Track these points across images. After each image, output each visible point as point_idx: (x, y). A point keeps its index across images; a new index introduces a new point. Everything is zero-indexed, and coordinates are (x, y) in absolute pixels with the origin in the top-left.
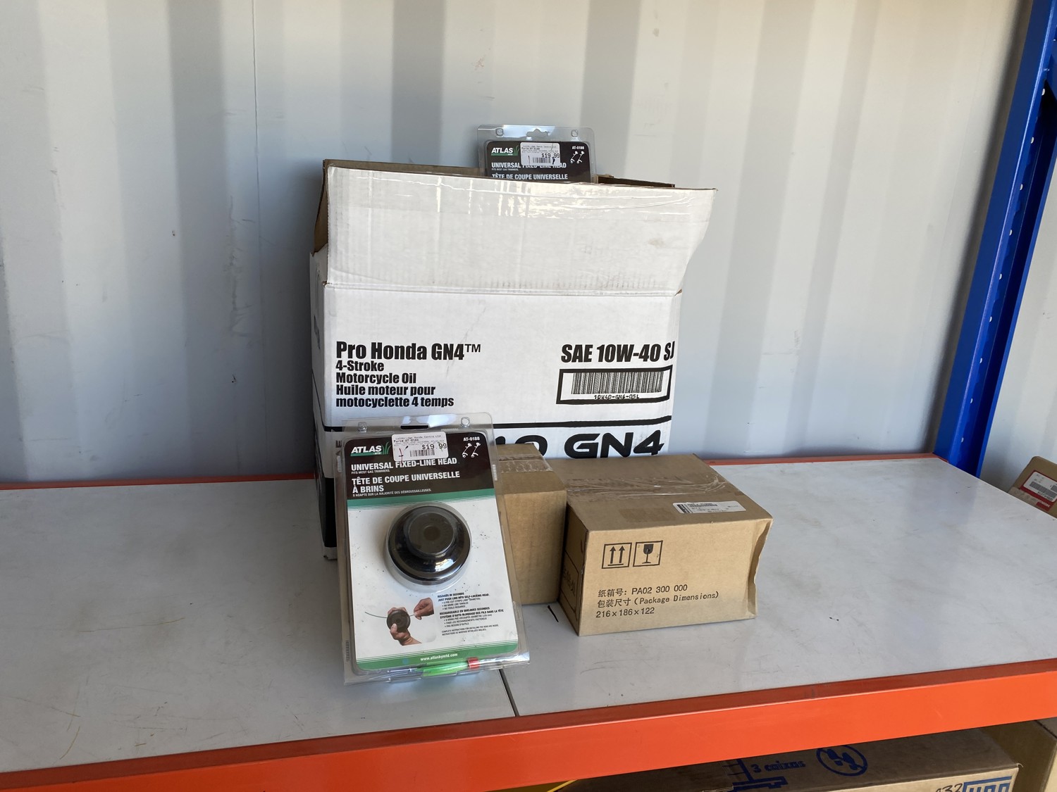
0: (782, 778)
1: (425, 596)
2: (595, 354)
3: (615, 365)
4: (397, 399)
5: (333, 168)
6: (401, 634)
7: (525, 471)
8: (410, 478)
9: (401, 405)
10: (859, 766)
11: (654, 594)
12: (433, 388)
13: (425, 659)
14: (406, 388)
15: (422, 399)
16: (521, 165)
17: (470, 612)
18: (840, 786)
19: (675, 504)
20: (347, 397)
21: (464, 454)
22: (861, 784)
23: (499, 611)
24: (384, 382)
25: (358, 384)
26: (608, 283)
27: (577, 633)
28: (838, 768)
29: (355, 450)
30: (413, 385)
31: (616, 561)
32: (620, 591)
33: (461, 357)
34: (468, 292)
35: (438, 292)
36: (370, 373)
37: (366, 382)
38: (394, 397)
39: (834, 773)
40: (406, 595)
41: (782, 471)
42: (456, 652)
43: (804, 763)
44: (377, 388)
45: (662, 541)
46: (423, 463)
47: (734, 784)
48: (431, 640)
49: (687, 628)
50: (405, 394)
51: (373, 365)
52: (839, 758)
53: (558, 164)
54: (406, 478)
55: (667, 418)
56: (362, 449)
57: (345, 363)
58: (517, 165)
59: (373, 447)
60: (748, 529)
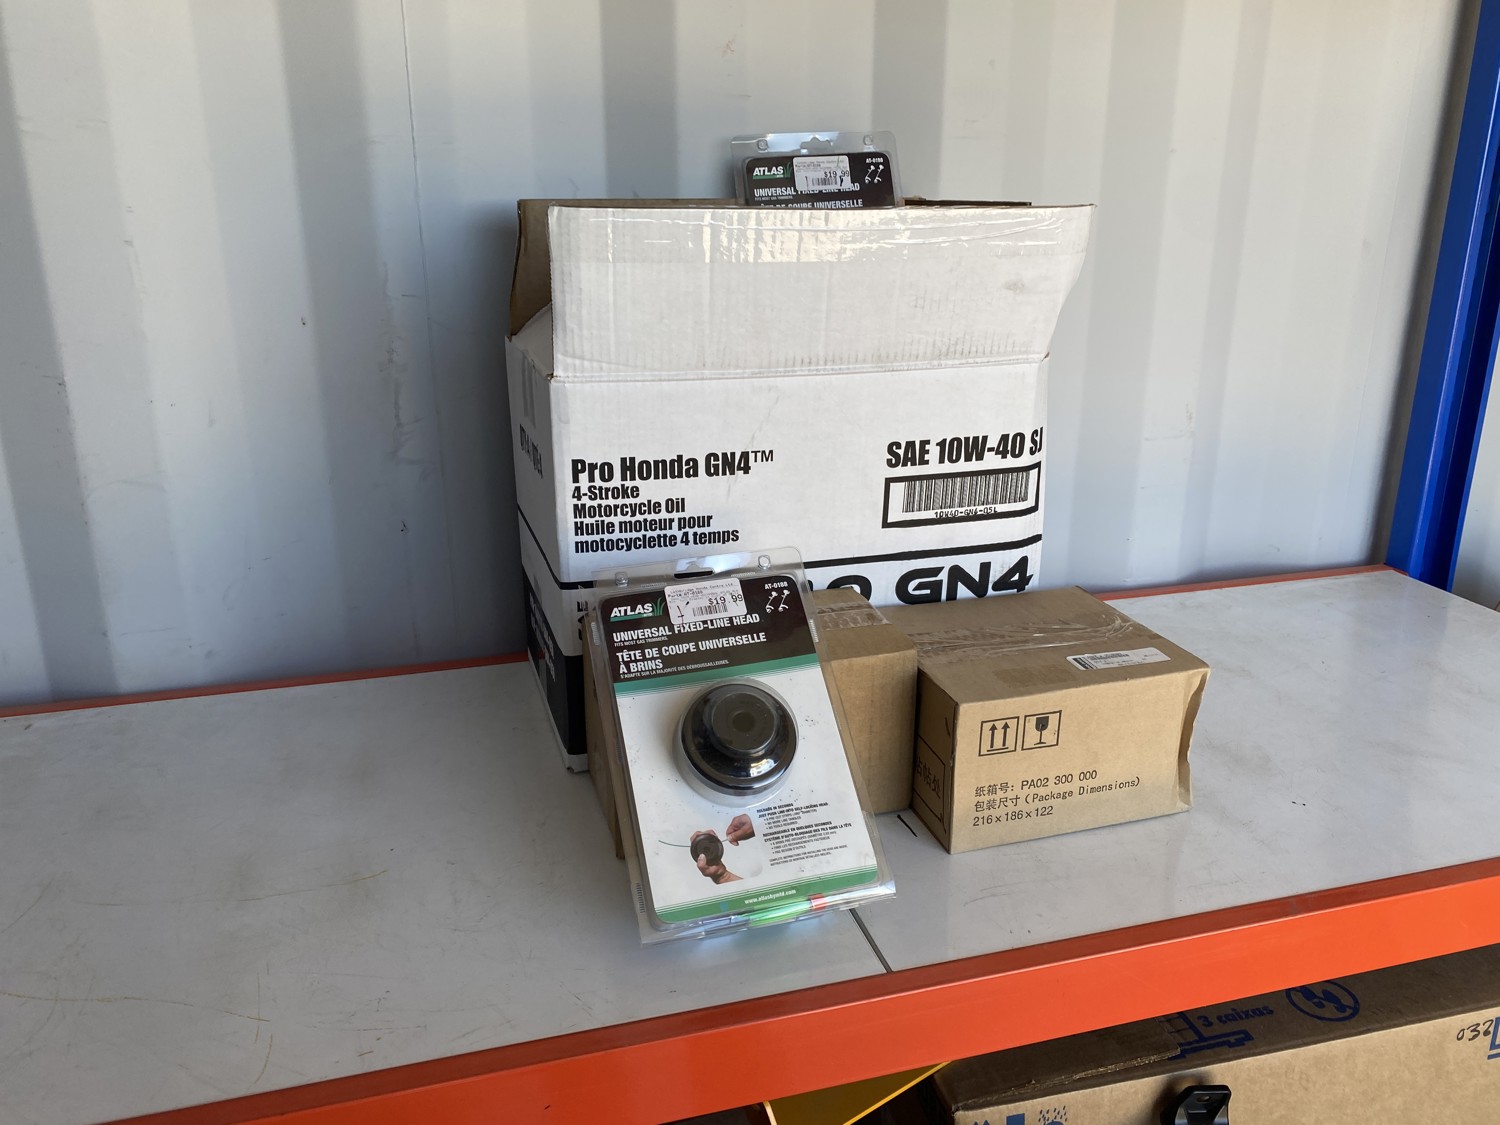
0: (1244, 1032)
1: (738, 812)
2: (934, 452)
3: (962, 466)
4: (659, 536)
5: (556, 209)
6: (713, 869)
7: (852, 625)
8: (697, 646)
9: (666, 545)
10: (1350, 1007)
11: (1052, 788)
12: (710, 518)
13: (751, 901)
14: (672, 520)
15: (695, 534)
16: (796, 190)
17: (805, 830)
18: (1325, 1037)
19: (1070, 658)
20: (590, 538)
21: (769, 608)
22: (1354, 1031)
23: (846, 825)
24: (641, 513)
25: (604, 518)
26: (948, 349)
27: (948, 850)
28: (1319, 1012)
29: (615, 612)
30: (681, 515)
31: (998, 743)
32: (1004, 787)
33: (746, 470)
34: (753, 376)
35: (711, 379)
36: (620, 501)
37: (616, 515)
38: (655, 534)
39: (1316, 1019)
40: (715, 812)
41: (1181, 604)
42: (792, 888)
43: (1271, 1008)
44: (630, 522)
45: (1060, 712)
46: (712, 625)
47: (1181, 1045)
48: (756, 873)
49: (1097, 832)
50: (671, 528)
51: (625, 490)
52: (1318, 997)
53: (848, 185)
54: (691, 646)
55: (1036, 538)
56: (626, 611)
57: (585, 490)
58: (790, 191)
59: (640, 606)
60: (1177, 685)
